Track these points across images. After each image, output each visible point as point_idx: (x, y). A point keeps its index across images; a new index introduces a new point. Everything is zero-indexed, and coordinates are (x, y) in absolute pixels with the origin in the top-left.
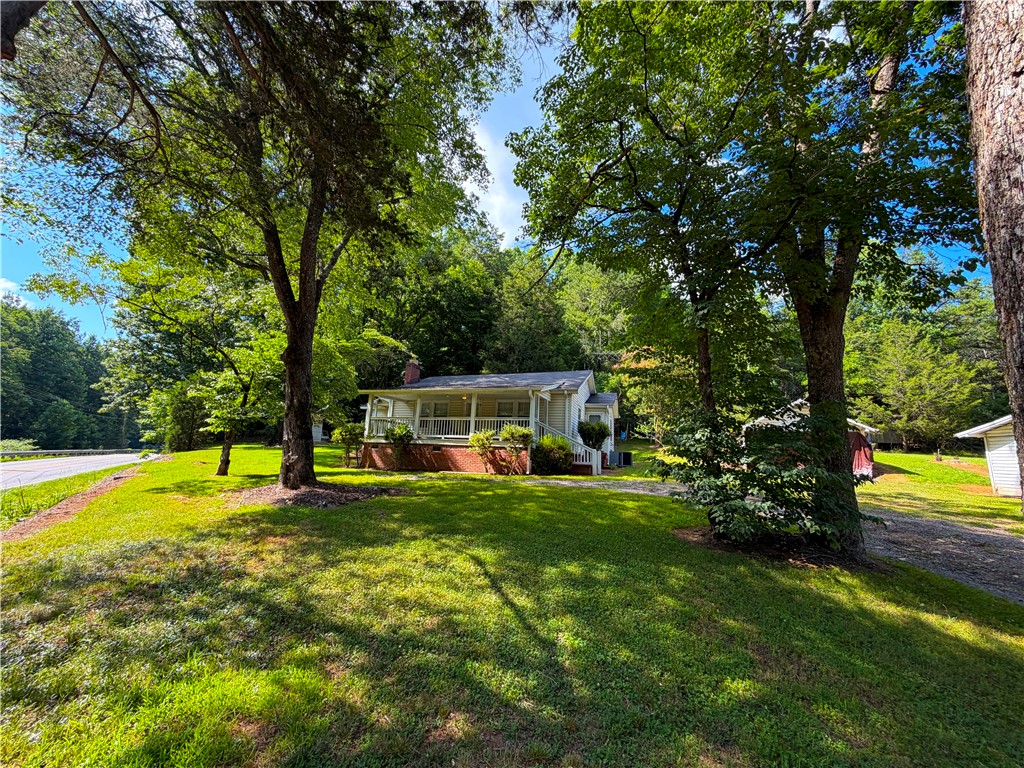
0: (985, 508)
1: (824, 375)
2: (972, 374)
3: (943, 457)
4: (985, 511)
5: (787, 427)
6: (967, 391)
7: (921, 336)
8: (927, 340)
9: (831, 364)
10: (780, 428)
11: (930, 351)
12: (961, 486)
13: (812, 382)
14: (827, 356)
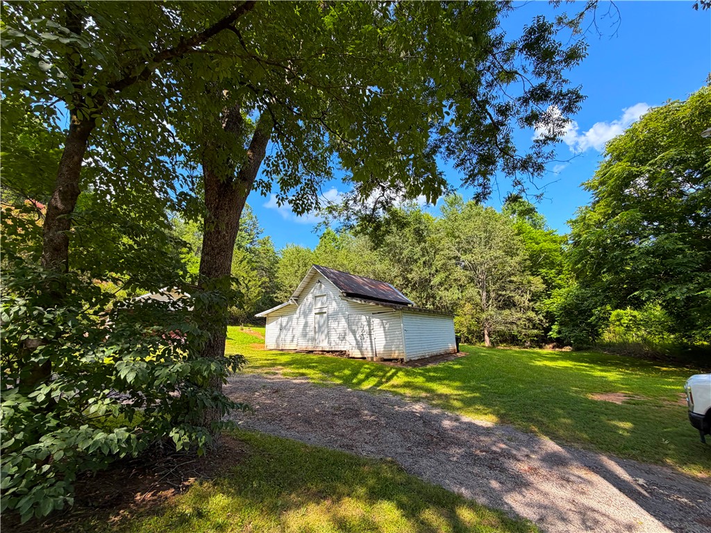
0: (268, 360)
1: (218, 253)
2: (260, 283)
3: (244, 328)
4: (269, 362)
5: (174, 304)
6: (257, 292)
7: (244, 259)
8: (246, 261)
9: (226, 244)
10: (165, 305)
11: (247, 267)
12: (251, 345)
13: (206, 258)
14: (224, 236)
